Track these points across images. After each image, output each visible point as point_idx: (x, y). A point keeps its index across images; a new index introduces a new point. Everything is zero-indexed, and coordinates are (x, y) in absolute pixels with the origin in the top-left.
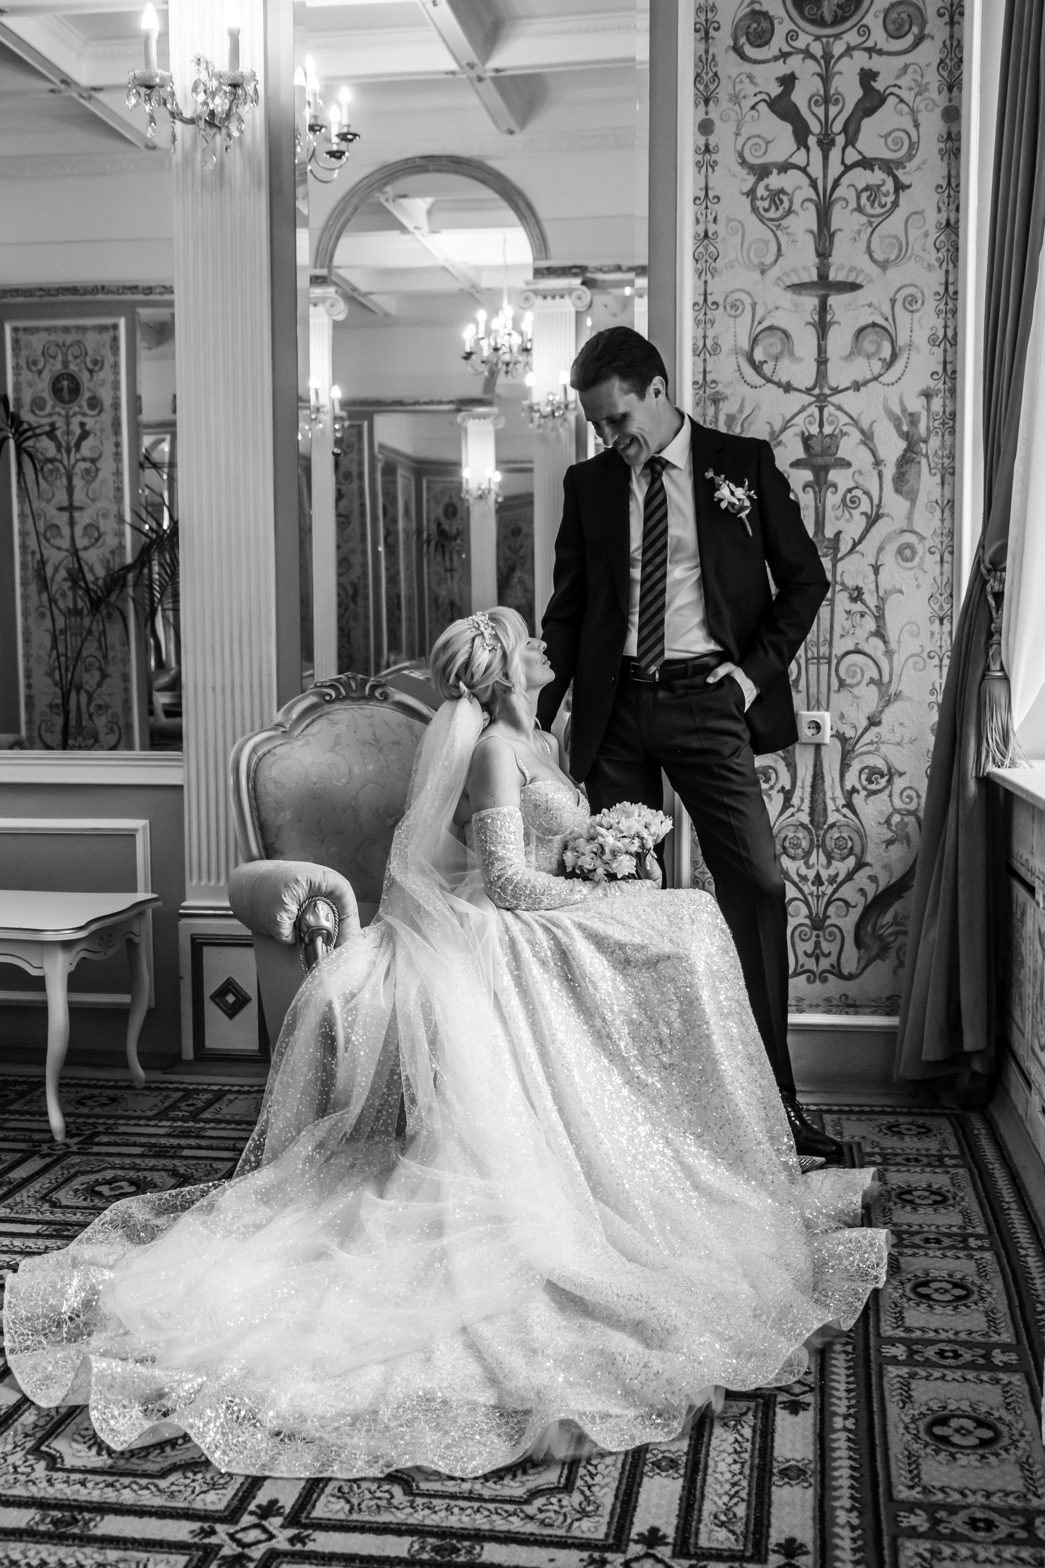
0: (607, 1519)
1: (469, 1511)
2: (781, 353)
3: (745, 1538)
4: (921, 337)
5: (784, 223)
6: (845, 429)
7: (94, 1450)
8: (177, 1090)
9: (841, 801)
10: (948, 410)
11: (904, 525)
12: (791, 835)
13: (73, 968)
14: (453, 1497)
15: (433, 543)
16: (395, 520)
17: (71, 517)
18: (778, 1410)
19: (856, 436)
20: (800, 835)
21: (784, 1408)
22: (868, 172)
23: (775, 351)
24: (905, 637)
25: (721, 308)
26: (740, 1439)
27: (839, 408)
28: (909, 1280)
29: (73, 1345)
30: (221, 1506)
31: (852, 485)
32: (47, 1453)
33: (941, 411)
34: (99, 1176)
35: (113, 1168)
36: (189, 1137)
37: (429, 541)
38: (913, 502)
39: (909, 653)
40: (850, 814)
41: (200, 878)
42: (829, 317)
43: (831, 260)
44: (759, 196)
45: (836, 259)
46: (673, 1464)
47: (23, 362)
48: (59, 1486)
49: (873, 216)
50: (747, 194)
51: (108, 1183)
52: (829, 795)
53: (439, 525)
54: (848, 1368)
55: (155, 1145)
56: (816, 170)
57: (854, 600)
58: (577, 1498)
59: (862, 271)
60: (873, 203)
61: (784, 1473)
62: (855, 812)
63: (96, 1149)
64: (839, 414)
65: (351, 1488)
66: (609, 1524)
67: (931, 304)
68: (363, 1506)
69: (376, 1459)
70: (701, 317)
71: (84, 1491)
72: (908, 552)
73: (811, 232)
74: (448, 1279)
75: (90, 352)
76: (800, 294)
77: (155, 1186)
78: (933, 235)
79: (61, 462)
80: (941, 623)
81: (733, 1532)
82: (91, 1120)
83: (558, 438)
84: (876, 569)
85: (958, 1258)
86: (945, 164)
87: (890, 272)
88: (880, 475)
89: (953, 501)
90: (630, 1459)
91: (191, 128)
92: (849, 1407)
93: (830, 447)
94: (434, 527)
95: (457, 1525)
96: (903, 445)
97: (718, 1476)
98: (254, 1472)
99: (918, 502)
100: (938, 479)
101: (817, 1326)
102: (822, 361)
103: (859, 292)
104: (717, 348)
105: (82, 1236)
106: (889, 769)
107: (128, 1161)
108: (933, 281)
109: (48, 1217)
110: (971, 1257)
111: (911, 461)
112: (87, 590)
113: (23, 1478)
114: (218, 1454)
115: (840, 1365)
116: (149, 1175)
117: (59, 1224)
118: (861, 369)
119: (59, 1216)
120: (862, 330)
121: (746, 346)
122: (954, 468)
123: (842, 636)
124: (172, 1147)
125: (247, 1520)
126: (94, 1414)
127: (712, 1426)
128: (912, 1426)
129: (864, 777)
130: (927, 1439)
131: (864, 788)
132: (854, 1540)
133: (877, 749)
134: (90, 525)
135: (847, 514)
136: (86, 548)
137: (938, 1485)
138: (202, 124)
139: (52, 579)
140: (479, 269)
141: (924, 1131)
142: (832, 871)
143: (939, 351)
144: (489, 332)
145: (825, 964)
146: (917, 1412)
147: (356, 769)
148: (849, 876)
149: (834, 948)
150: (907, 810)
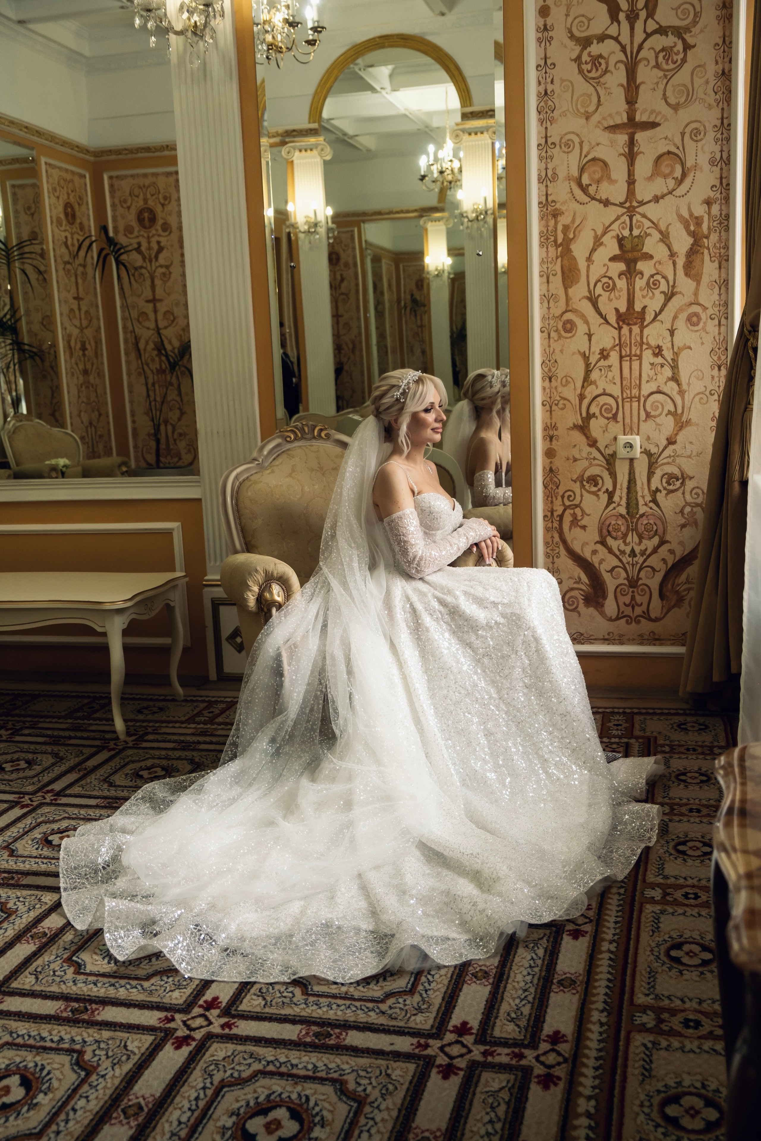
0: (434, 1014)
1: (343, 1007)
2: (602, 177)
3: (526, 1030)
4: (704, 160)
5: (602, 80)
6: (648, 231)
7: (106, 960)
8: (204, 701)
9: (648, 498)
10: (724, 213)
11: (692, 299)
12: (613, 522)
13: (125, 626)
14: (334, 997)
15: (408, 309)
16: (382, 293)
17: (155, 307)
18: (565, 936)
19: (656, 236)
20: (620, 522)
21: (569, 935)
22: (664, 37)
23: (597, 176)
24: (693, 380)
25: (558, 147)
26: (535, 957)
27: (644, 216)
28: (673, 840)
29: (105, 886)
30: (181, 1001)
31: (654, 272)
32: (76, 962)
33: (718, 214)
34: (143, 764)
35: (153, 758)
36: (206, 735)
37: (405, 308)
38: (698, 283)
39: (696, 392)
40: (654, 507)
41: (216, 561)
42: (636, 149)
43: (637, 105)
44: (584, 61)
45: (640, 105)
46: (486, 974)
47: (117, 201)
48: (79, 985)
49: (668, 71)
50: (575, 60)
51: (148, 768)
52: (640, 494)
53: (412, 295)
54: (618, 906)
55: (183, 742)
56: (625, 38)
57: (656, 355)
58: (417, 998)
59: (660, 113)
60: (668, 60)
61: (560, 983)
62: (658, 505)
63: (145, 745)
64: (644, 220)
65: (268, 989)
66: (435, 1018)
67: (711, 135)
68: (273, 1003)
69: (287, 968)
70: (544, 154)
71: (95, 989)
72: (695, 319)
73: (622, 86)
74: (353, 841)
75: (162, 191)
76: (615, 133)
77: (178, 771)
78: (712, 83)
79: (146, 268)
80: (719, 369)
81: (518, 1026)
82: (145, 724)
83: (481, 235)
84: (672, 332)
86: (721, 27)
87: (681, 112)
88: (674, 264)
89: (728, 280)
90: (457, 971)
91: (181, 38)
92: (614, 935)
93: (637, 245)
94: (408, 297)
95: (333, 1017)
96: (691, 240)
97: (515, 984)
98: (206, 976)
99: (702, 283)
100: (716, 264)
101: (598, 878)
102: (631, 182)
103: (658, 129)
104: (555, 177)
105: (123, 808)
106: (682, 474)
107: (163, 753)
108: (712, 117)
109: (106, 793)
111: (697, 252)
112: (167, 356)
113: (58, 979)
114: (184, 965)
115: (613, 903)
116: (175, 763)
117: (112, 798)
118: (659, 186)
119: (113, 793)
120: (660, 157)
121: (576, 174)
122: (728, 256)
123: (648, 381)
124: (194, 742)
125: (196, 1011)
126: (107, 936)
127: (517, 948)
128: (656, 949)
129: (664, 480)
130: (665, 959)
131: (665, 489)
132: (601, 1033)
133: (674, 461)
134: (168, 311)
135: (651, 294)
136: (166, 328)
137: (666, 993)
138: (189, 34)
139: (145, 350)
140: (430, 114)
141: (704, 728)
142: (643, 547)
143: (717, 170)
144: (436, 160)
145: (638, 611)
146: (661, 939)
147: (307, 489)
148: (655, 550)
149: (645, 600)
150: (695, 503)
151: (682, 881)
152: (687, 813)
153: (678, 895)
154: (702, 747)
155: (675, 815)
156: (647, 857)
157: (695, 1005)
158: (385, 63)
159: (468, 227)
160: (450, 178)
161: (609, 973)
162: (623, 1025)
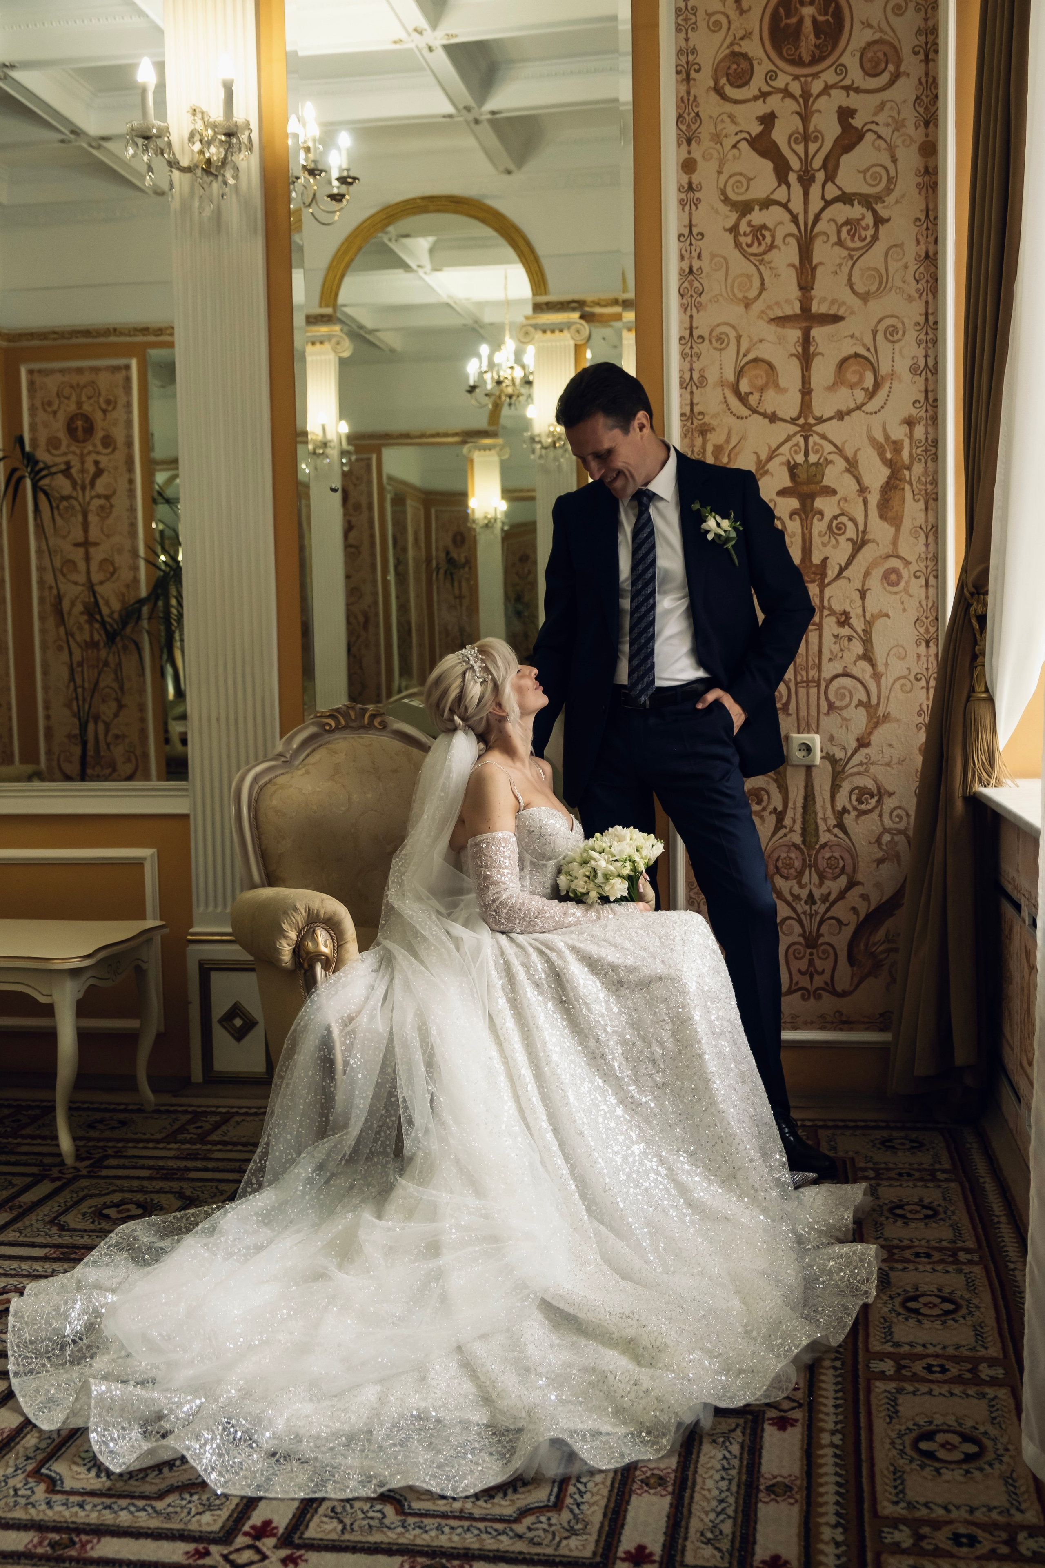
0: (595, 1537)
1: (459, 1531)
2: (767, 384)
3: (731, 1555)
4: (903, 367)
5: (766, 257)
6: (830, 457)
7: (93, 1473)
8: (186, 1112)
9: (832, 822)
10: (930, 437)
11: (889, 550)
12: (783, 855)
13: (81, 995)
14: (444, 1516)
15: (442, 572)
16: (405, 550)
17: (87, 553)
18: (766, 1426)
19: (841, 464)
20: (793, 855)
21: (772, 1424)
22: (848, 207)
23: (760, 382)
24: (892, 660)
25: (707, 342)
26: (728, 1455)
27: (824, 437)
28: (899, 1294)
29: (75, 1368)
30: (216, 1527)
31: (838, 512)
32: (47, 1476)
33: (923, 438)
34: (107, 1199)
35: (121, 1191)
36: (197, 1159)
37: (438, 569)
38: (898, 528)
39: (896, 676)
40: (841, 835)
41: (207, 905)
42: (812, 349)
43: (813, 292)
44: (742, 231)
45: (818, 292)
46: (661, 1481)
47: (38, 403)
48: (57, 1508)
49: (854, 249)
50: (730, 230)
51: (116, 1205)
52: (820, 815)
53: (448, 553)
54: (836, 1384)
55: (163, 1168)
56: (797, 205)
57: (841, 624)
58: (566, 1516)
59: (843, 303)
60: (853, 237)
61: (770, 1489)
62: (846, 832)
63: (106, 1172)
64: (824, 443)
65: (344, 1507)
66: (597, 1542)
67: (912, 335)
68: (356, 1527)
69: (369, 1479)
70: (688, 350)
71: (82, 1513)
72: (893, 577)
73: (794, 266)
74: (444, 1298)
75: (104, 393)
76: (783, 327)
78: (912, 268)
79: (76, 499)
80: (928, 646)
81: (718, 1549)
82: (101, 1144)
83: (559, 467)
84: (863, 594)
85: (948, 1272)
86: (923, 198)
87: (872, 303)
88: (865, 502)
89: (937, 526)
90: (619, 1477)
91: (188, 177)
92: (836, 1423)
93: (815, 475)
94: (442, 555)
95: (447, 1544)
96: (887, 472)
97: (706, 1493)
98: (250, 1492)
99: (902, 528)
100: (921, 504)
101: (805, 1342)
102: (806, 392)
103: (842, 324)
104: (703, 381)
105: (88, 1260)
106: (879, 789)
107: (135, 1183)
108: (913, 312)
109: (56, 1240)
110: (960, 1271)
111: (896, 487)
112: (102, 623)
113: (23, 1501)
114: (214, 1476)
115: (828, 1381)
116: (156, 1198)
117: (66, 1247)
118: (843, 398)
119: (66, 1239)
120: (844, 360)
121: (731, 378)
122: (937, 494)
123: (830, 660)
124: (180, 1169)
125: (241, 1540)
126: (93, 1437)
127: (701, 1443)
128: (898, 1441)
129: (854, 797)
130: (913, 1454)
131: (855, 808)
132: (838, 1557)
133: (867, 771)
134: (105, 560)
135: (833, 541)
136: (102, 583)
137: (922, 1500)
138: (199, 172)
139: (69, 613)
140: (481, 305)
141: (917, 1146)
142: (824, 890)
143: (921, 381)
144: (492, 365)
145: (819, 981)
146: (903, 1428)
147: (355, 797)
148: (842, 895)
149: (828, 965)
150: (896, 829)
151: (919, 1349)
152: (912, 1258)
153: (918, 1367)
154: (919, 1170)
155: (897, 1261)
156: (866, 1318)
157: (964, 1514)
158: (423, 233)
159: (541, 457)
160: (510, 390)
161: (836, 1474)
162: (868, 1543)
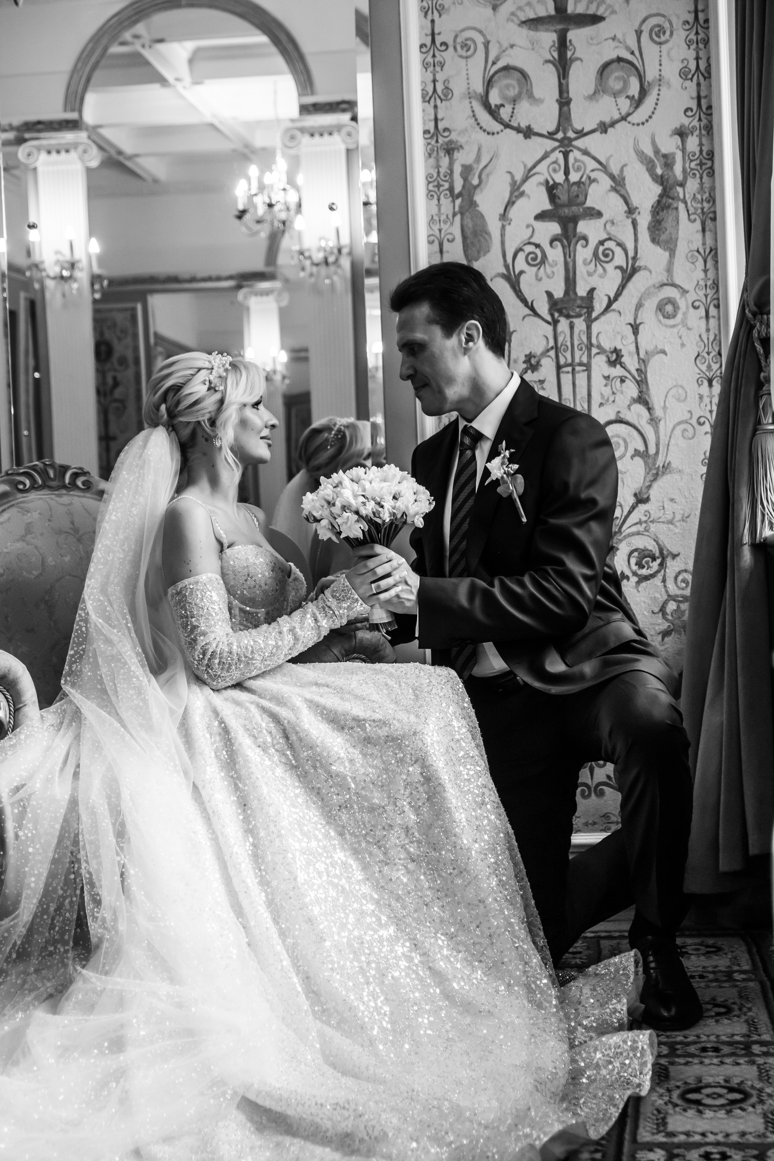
2: (519, 96)
4: (671, 71)
6: (593, 175)
10: (705, 149)
19: (606, 182)
23: (512, 93)
24: (671, 402)
25: (451, 49)
27: (586, 153)
28: (678, 1087)
31: (605, 236)
33: (697, 150)
38: (672, 253)
39: (677, 420)
42: (569, 54)
57: (612, 364)
59: (603, 2)
64: (586, 159)
67: (680, 34)
70: (430, 59)
72: (669, 308)
76: (536, 30)
80: (710, 385)
83: (332, 285)
84: (635, 329)
85: (738, 1064)
87: (635, 1)
88: (634, 224)
89: (716, 249)
93: (577, 196)
96: (658, 189)
99: (677, 253)
100: (698, 225)
101: (557, 1127)
102: (564, 102)
103: (602, 25)
104: (448, 93)
106: (661, 551)
108: (681, 9)
110: (753, 1063)
111: (669, 207)
118: (606, 108)
120: (606, 66)
121: (479, 89)
122: (715, 212)
123: (601, 405)
129: (633, 561)
131: (635, 574)
133: (646, 530)
135: (600, 269)
140: (251, 126)
141: (715, 950)
143: (692, 86)
144: (262, 188)
145: (600, 775)
150: (682, 596)
151: (697, 1138)
152: (697, 1052)
154: (714, 972)
155: (679, 1056)
156: (636, 1110)
158: (180, 37)
159: (311, 275)
160: (283, 216)
